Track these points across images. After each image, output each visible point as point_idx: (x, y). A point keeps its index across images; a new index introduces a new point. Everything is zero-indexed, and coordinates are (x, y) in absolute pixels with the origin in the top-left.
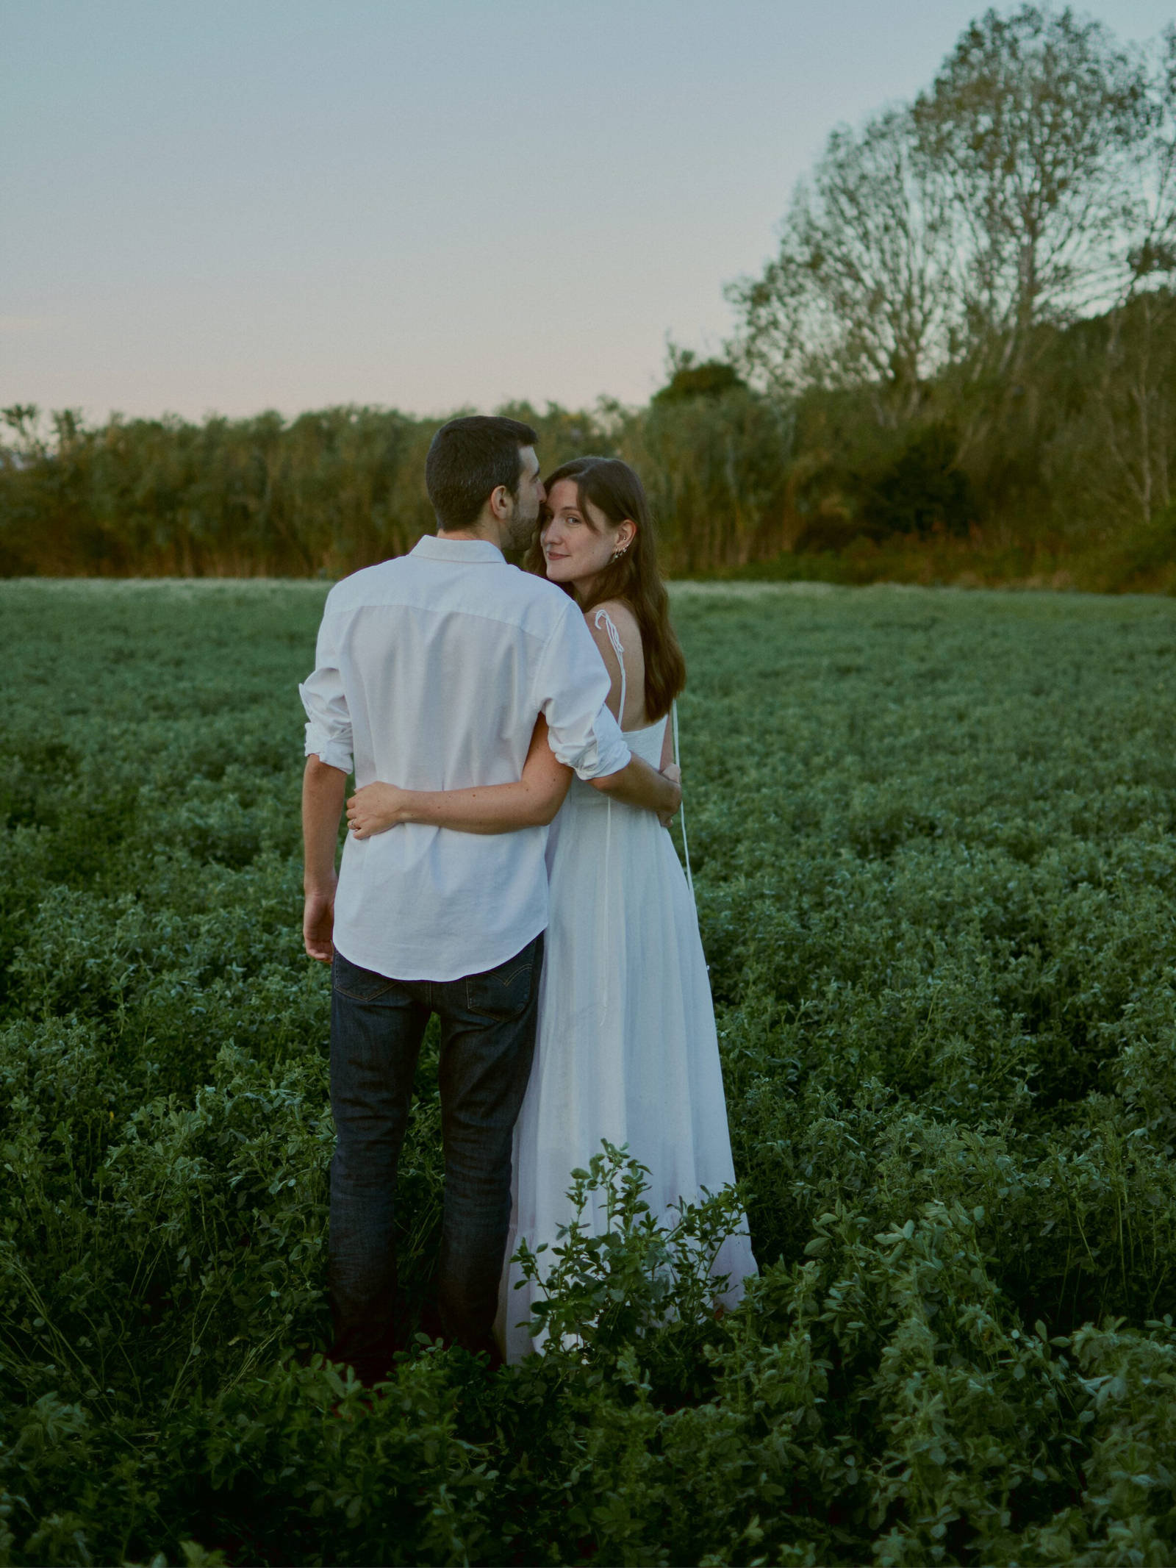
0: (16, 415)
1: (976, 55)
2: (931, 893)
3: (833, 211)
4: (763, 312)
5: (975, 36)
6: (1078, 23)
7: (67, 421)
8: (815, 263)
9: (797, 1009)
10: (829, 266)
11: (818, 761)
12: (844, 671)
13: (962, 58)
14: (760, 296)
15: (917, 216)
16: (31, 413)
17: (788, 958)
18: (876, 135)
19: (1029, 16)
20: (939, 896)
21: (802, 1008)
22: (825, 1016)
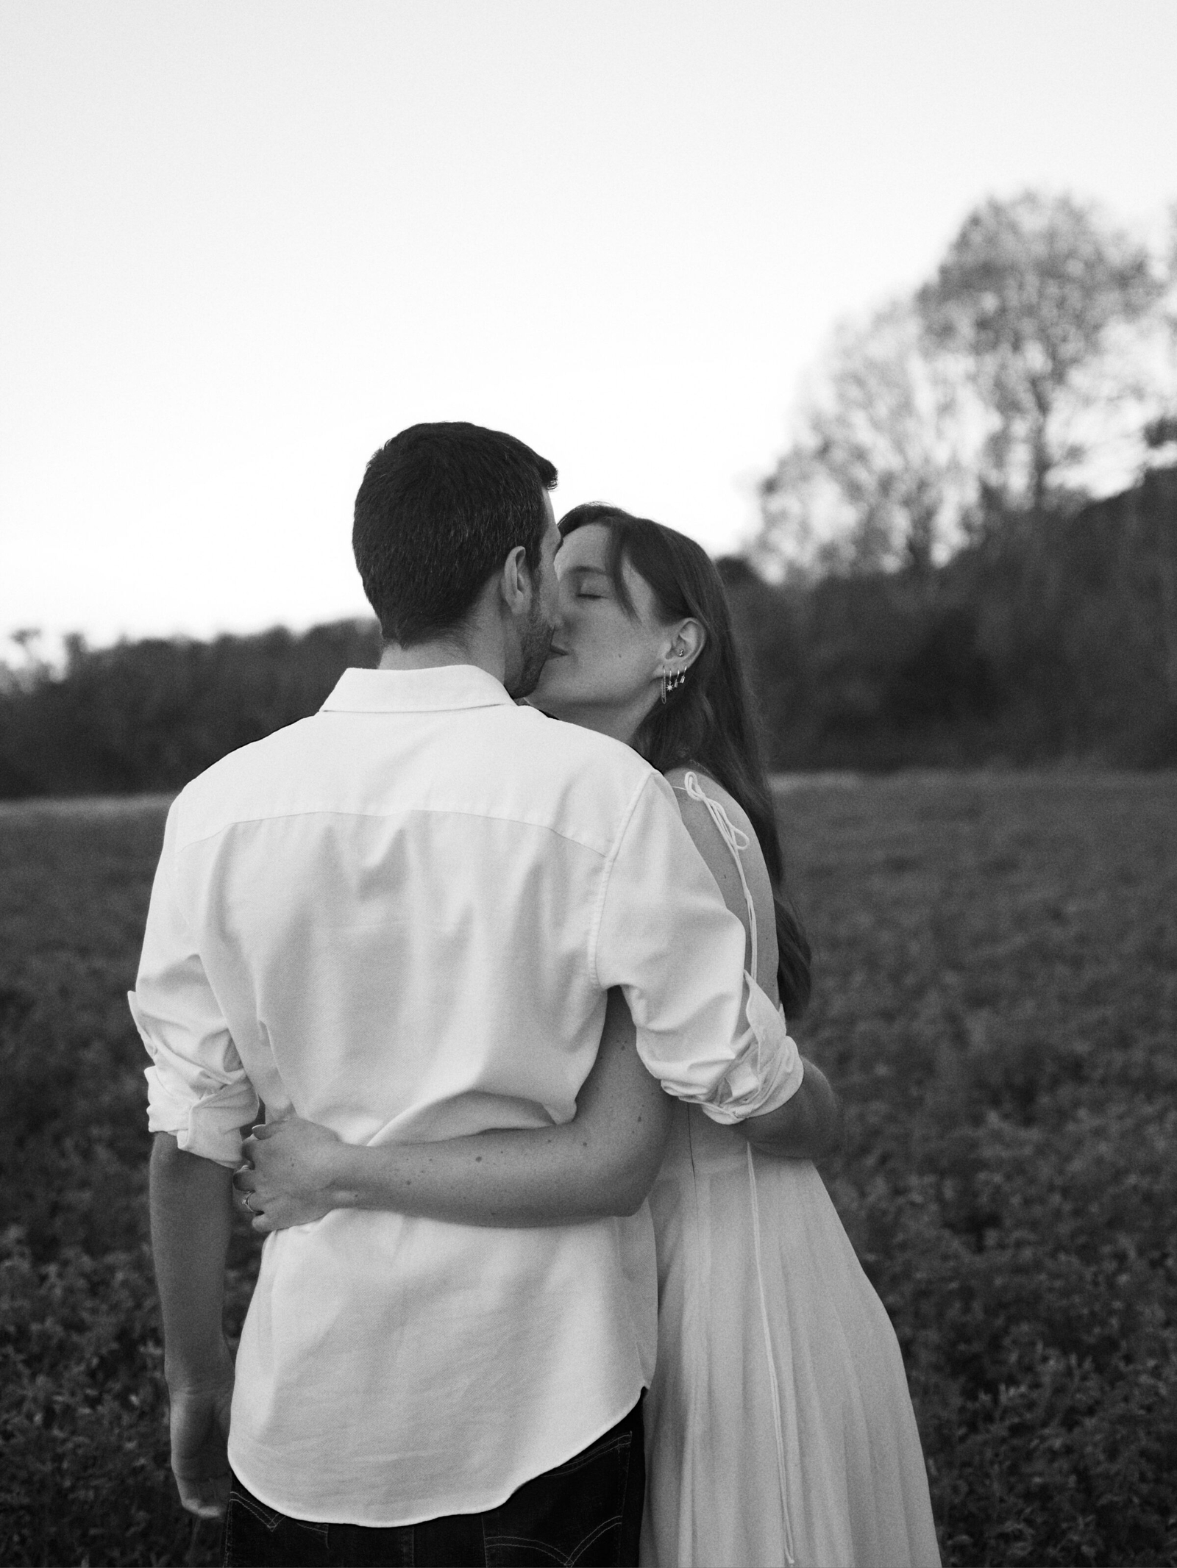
0: (21, 637)
1: (977, 238)
2: (1132, 1180)
3: (842, 397)
4: (777, 503)
5: (975, 221)
6: (1079, 200)
7: (74, 644)
8: (824, 450)
9: (996, 1400)
10: (838, 455)
11: (910, 980)
12: (899, 866)
13: (963, 243)
14: (770, 487)
15: (925, 399)
16: (36, 633)
17: (967, 1309)
18: (884, 319)
19: (1030, 199)
20: (1145, 1183)
21: (1004, 1398)
22: (1040, 1412)
